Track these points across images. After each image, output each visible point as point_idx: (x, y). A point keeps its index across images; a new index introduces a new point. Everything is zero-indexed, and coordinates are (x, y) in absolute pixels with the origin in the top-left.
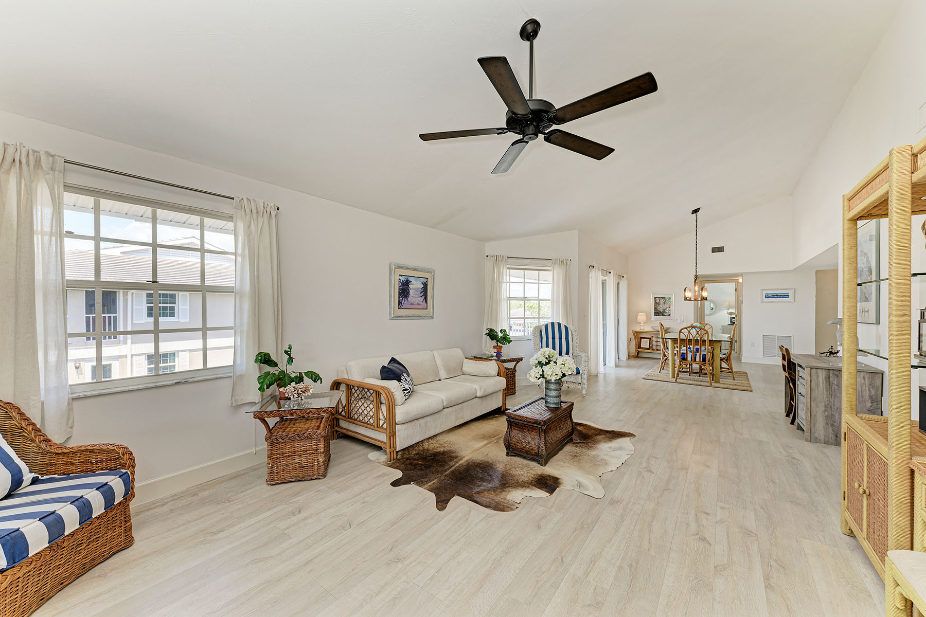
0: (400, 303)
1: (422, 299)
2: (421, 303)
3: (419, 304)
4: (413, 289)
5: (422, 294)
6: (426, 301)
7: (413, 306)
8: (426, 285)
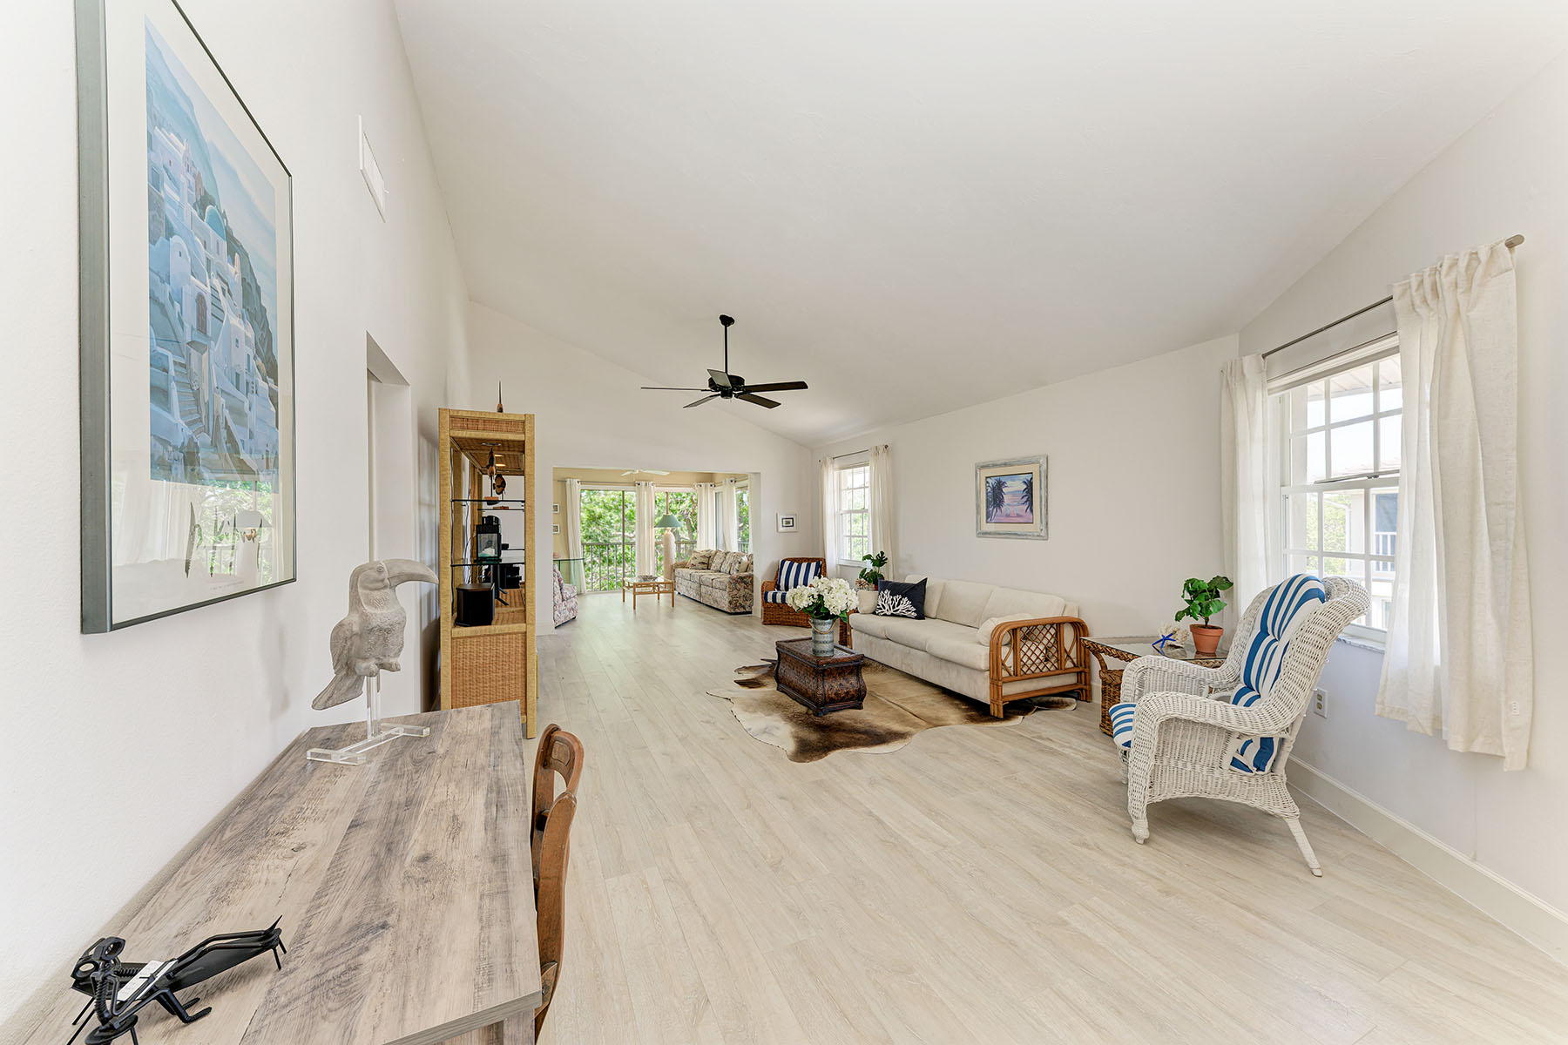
0: (988, 516)
1: (1025, 507)
2: (1023, 513)
3: (1019, 516)
4: (1009, 493)
5: (1025, 499)
6: (1032, 511)
7: (1009, 518)
8: (1029, 485)
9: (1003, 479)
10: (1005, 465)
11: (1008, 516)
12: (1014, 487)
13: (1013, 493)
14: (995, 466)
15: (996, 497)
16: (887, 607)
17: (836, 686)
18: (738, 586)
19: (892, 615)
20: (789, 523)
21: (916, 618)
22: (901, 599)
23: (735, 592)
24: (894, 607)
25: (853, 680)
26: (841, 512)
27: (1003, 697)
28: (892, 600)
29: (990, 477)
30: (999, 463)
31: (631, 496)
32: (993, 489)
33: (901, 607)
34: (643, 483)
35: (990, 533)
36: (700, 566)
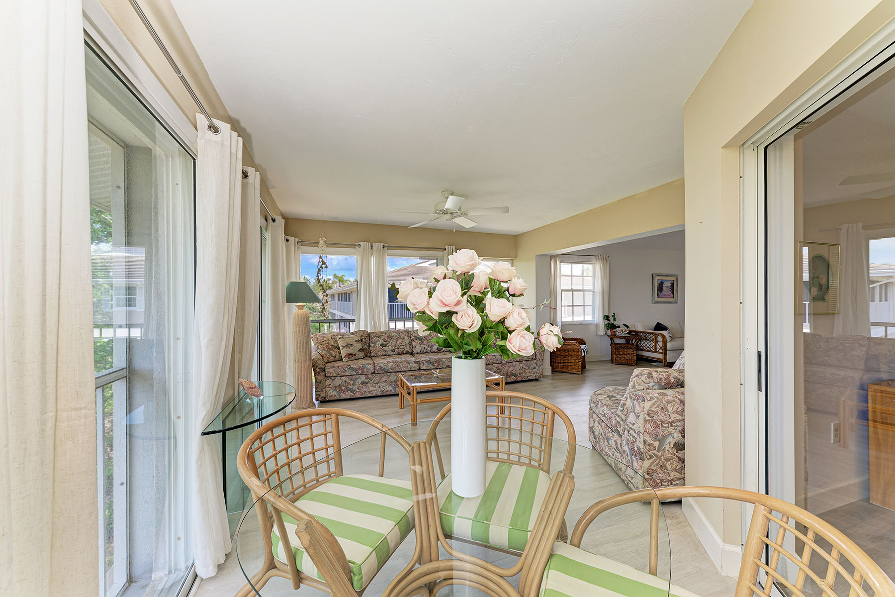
7: (665, 296)
8: (673, 284)
11: (665, 295)
12: (667, 284)
13: (667, 287)
15: (660, 288)
32: (660, 285)
35: (659, 302)
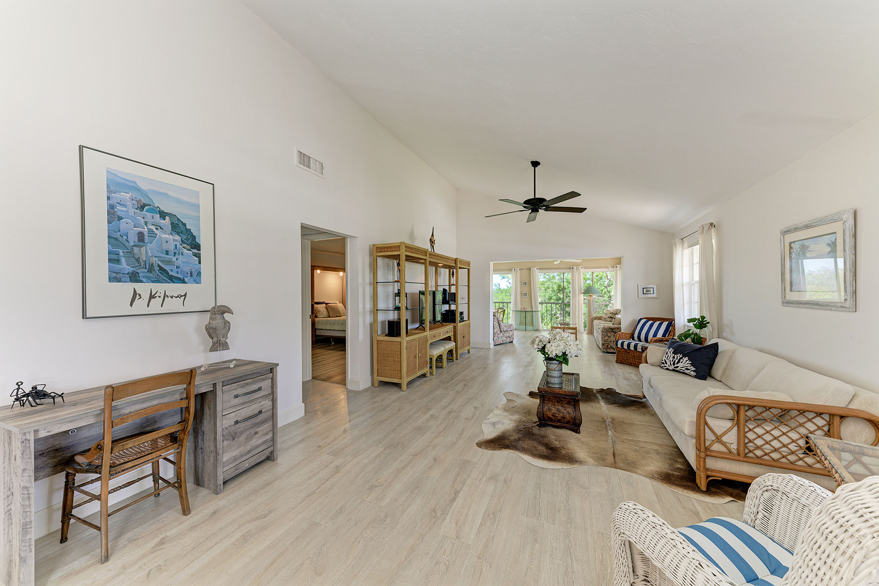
9: (806, 243)
10: (807, 227)
14: (796, 229)
16: (668, 363)
17: (554, 410)
18: (609, 334)
19: (674, 370)
20: (647, 291)
21: (696, 377)
22: (682, 358)
23: (607, 338)
24: (674, 364)
25: (570, 409)
26: (693, 282)
27: (707, 470)
28: (674, 357)
29: (794, 242)
30: (800, 226)
31: (568, 276)
33: (680, 365)
34: (575, 268)
35: (793, 303)
36: (609, 319)
